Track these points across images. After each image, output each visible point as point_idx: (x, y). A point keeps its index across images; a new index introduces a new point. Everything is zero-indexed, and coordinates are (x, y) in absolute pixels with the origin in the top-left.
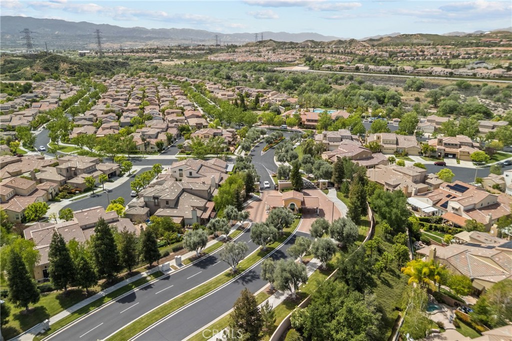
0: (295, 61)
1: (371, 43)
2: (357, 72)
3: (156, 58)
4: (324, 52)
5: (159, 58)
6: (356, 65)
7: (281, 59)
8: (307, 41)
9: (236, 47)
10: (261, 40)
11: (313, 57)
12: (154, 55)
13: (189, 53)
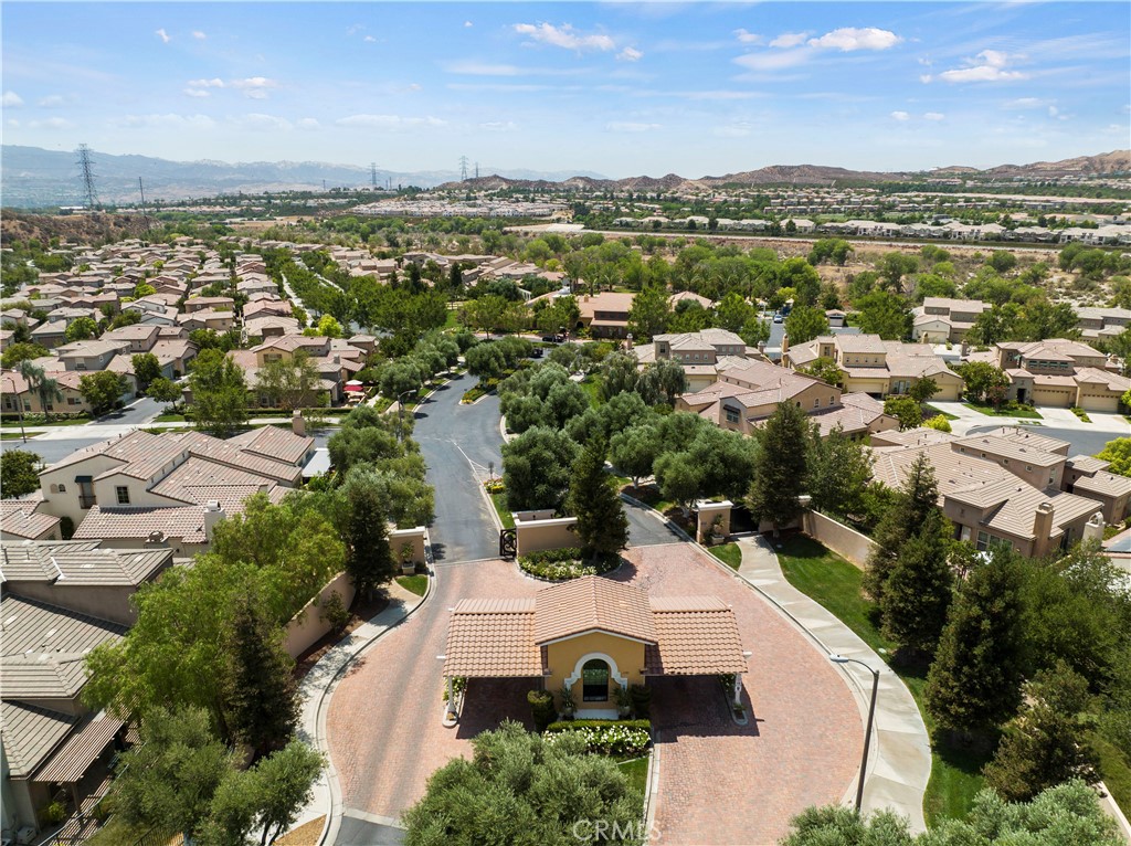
0: (550, 215)
1: (709, 183)
2: (691, 233)
3: (235, 215)
4: (612, 198)
5: (241, 215)
6: (689, 219)
7: (520, 210)
8: (575, 179)
9: (418, 190)
10: (474, 177)
11: (591, 208)
12: (233, 209)
13: (311, 203)
